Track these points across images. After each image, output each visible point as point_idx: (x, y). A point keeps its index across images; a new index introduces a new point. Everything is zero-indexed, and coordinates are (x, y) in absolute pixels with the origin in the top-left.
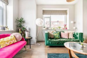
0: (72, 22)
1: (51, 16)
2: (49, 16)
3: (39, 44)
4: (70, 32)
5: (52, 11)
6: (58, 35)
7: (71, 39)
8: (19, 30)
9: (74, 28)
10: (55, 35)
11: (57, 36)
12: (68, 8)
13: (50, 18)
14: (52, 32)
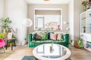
0: (65, 23)
1: (44, 16)
2: (42, 16)
3: (26, 46)
4: (59, 33)
5: (45, 11)
6: (45, 36)
7: (59, 40)
8: (3, 30)
9: (67, 29)
10: (42, 36)
11: (44, 38)
12: (61, 8)
13: (43, 18)
14: (40, 33)
